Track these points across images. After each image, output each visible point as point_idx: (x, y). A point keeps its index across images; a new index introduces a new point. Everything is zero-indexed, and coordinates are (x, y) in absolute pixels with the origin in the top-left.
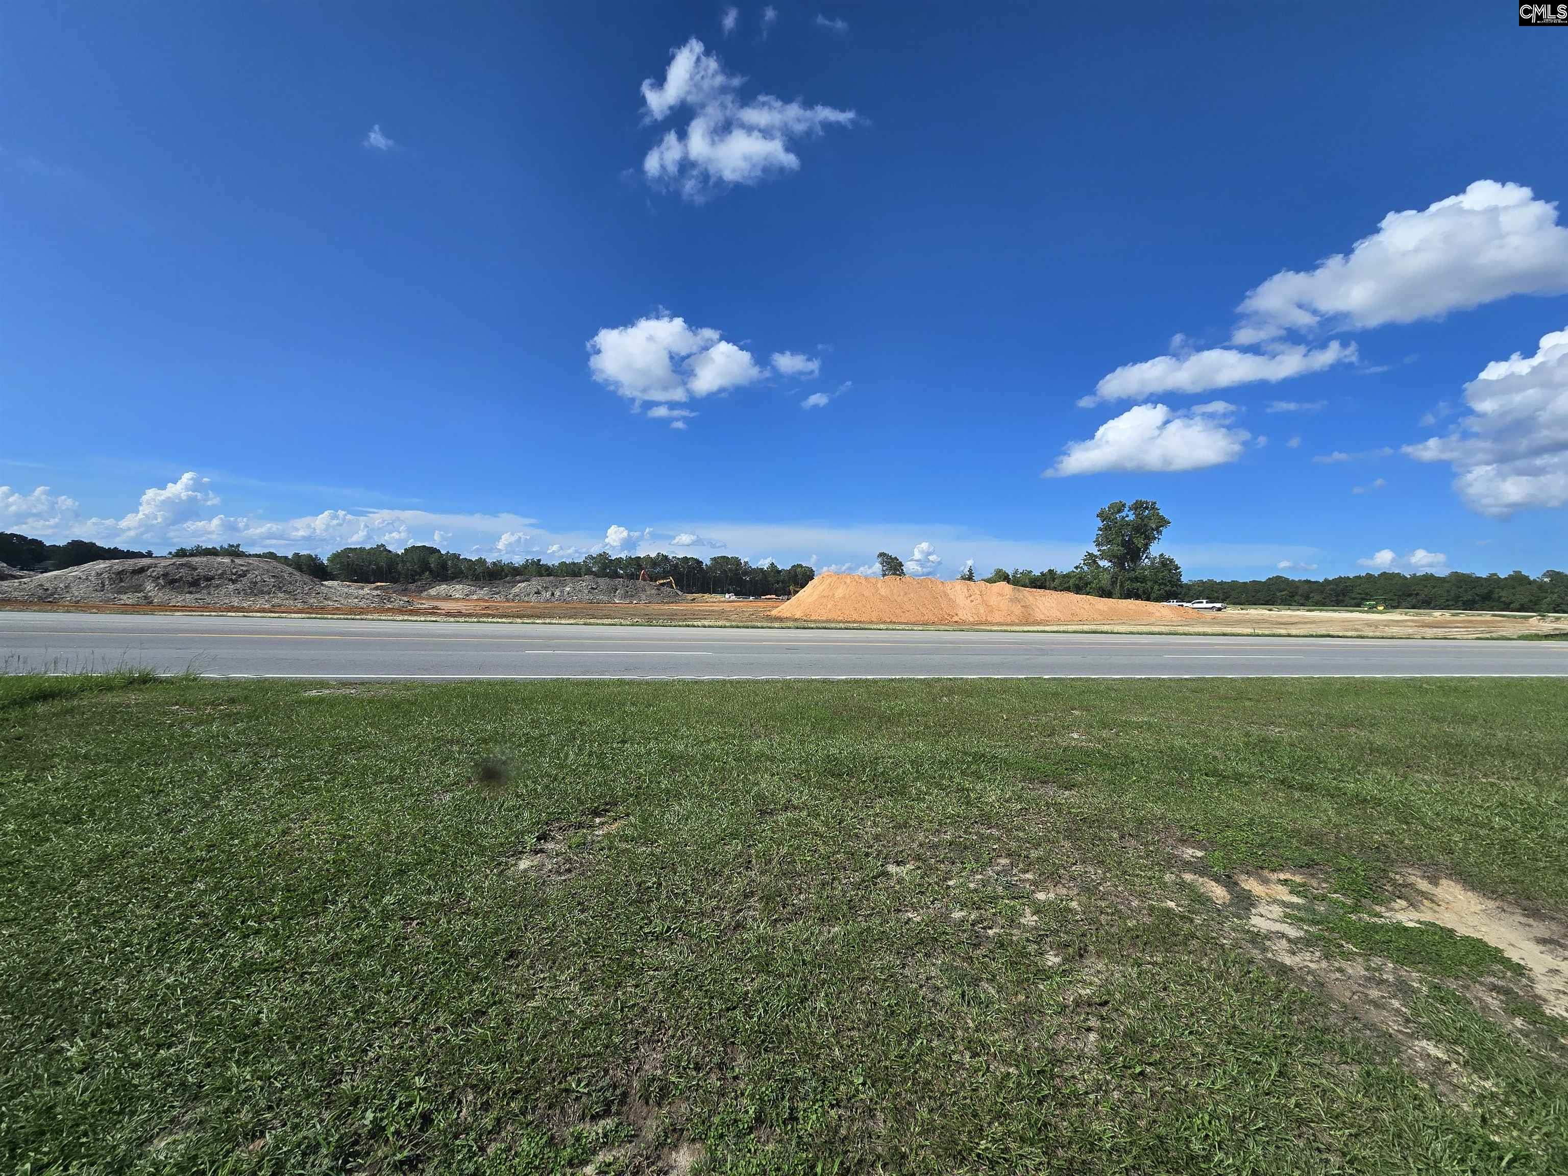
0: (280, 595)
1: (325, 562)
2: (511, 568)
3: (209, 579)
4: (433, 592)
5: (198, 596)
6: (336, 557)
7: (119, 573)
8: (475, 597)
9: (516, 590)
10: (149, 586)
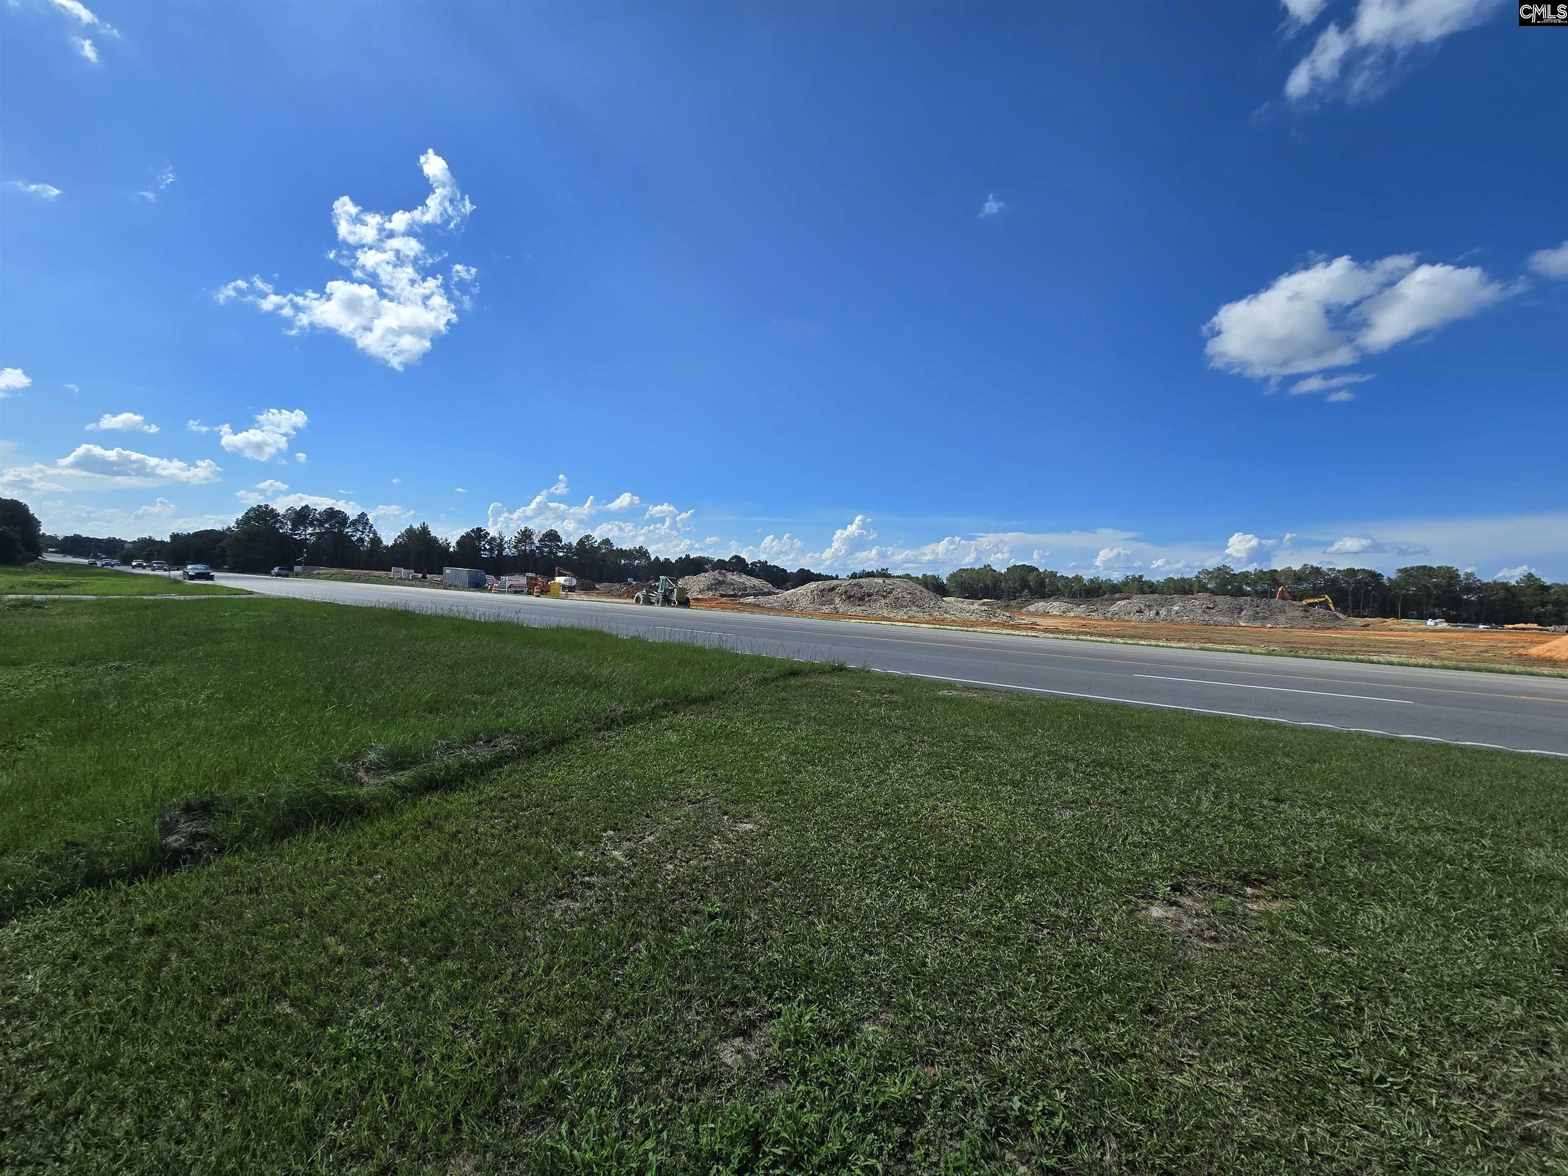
0: (914, 608)
1: (945, 582)
2: (1110, 585)
3: (870, 595)
4: (1032, 608)
5: (863, 608)
6: (953, 576)
7: (822, 591)
8: (1072, 614)
9: (1114, 608)
10: (837, 600)
